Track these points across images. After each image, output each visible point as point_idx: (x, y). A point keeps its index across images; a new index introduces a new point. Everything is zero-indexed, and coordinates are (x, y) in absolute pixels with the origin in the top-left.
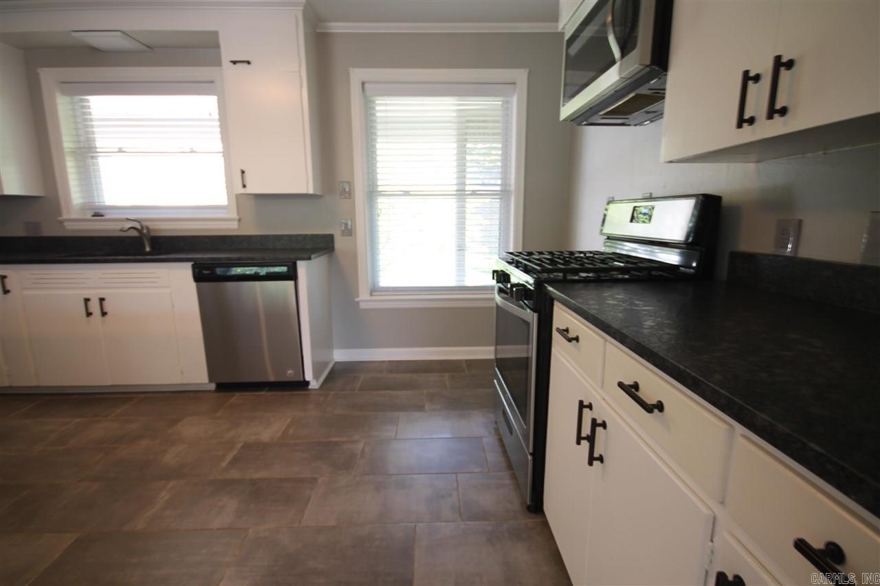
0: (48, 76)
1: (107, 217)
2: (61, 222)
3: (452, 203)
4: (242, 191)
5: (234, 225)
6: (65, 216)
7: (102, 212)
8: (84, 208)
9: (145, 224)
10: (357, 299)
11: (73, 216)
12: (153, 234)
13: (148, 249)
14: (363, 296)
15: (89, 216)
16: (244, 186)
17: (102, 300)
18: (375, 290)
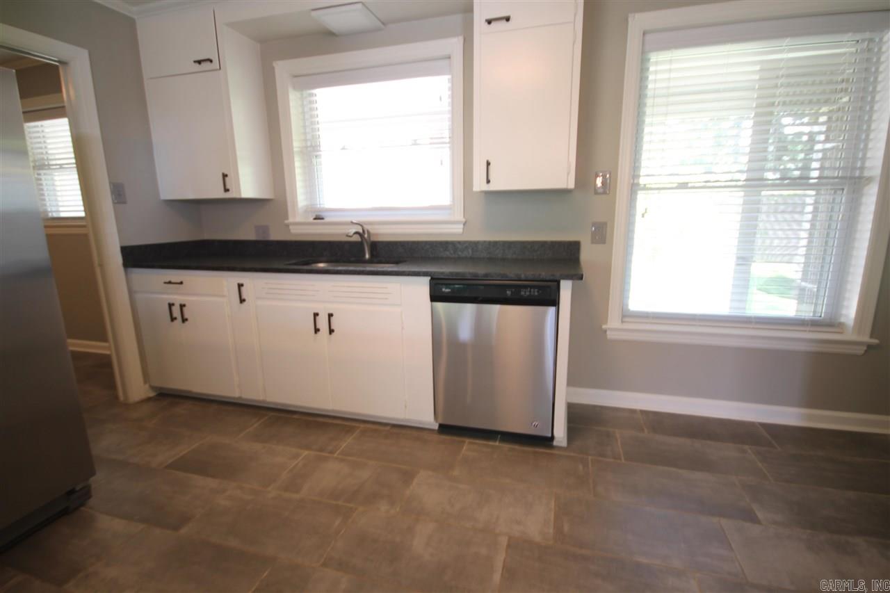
0: (282, 68)
1: (327, 220)
2: (287, 226)
3: (737, 198)
4: (485, 187)
5: (458, 229)
6: (291, 220)
7: (323, 214)
8: (307, 210)
9: (366, 227)
10: (604, 327)
11: (299, 219)
12: (374, 239)
13: (367, 256)
14: (613, 324)
15: (311, 220)
16: (488, 182)
17: (330, 315)
18: (626, 315)
